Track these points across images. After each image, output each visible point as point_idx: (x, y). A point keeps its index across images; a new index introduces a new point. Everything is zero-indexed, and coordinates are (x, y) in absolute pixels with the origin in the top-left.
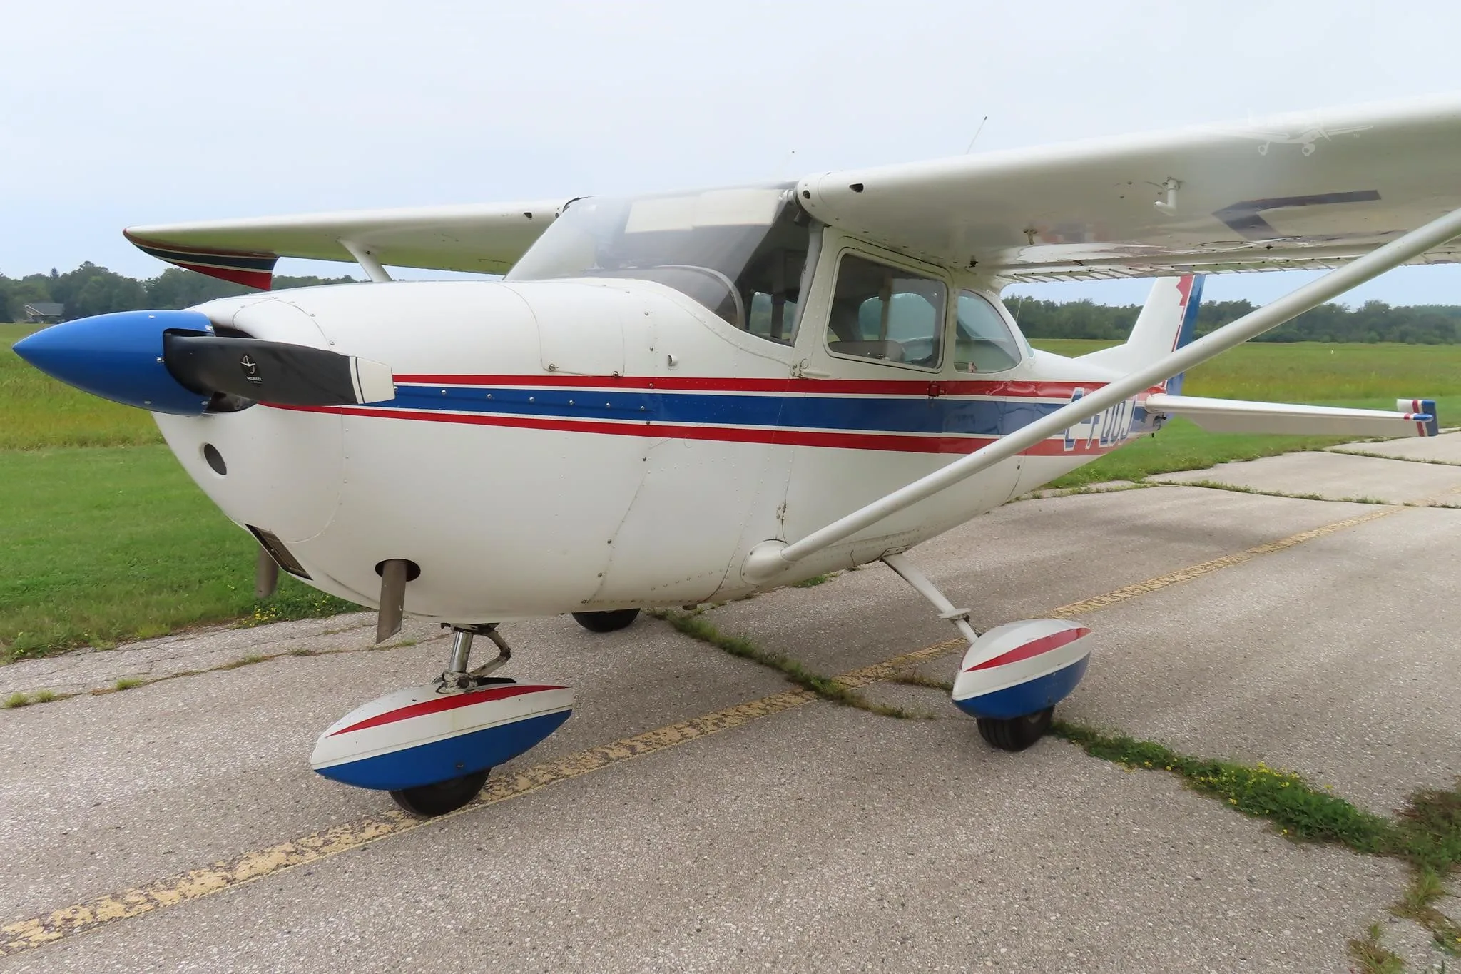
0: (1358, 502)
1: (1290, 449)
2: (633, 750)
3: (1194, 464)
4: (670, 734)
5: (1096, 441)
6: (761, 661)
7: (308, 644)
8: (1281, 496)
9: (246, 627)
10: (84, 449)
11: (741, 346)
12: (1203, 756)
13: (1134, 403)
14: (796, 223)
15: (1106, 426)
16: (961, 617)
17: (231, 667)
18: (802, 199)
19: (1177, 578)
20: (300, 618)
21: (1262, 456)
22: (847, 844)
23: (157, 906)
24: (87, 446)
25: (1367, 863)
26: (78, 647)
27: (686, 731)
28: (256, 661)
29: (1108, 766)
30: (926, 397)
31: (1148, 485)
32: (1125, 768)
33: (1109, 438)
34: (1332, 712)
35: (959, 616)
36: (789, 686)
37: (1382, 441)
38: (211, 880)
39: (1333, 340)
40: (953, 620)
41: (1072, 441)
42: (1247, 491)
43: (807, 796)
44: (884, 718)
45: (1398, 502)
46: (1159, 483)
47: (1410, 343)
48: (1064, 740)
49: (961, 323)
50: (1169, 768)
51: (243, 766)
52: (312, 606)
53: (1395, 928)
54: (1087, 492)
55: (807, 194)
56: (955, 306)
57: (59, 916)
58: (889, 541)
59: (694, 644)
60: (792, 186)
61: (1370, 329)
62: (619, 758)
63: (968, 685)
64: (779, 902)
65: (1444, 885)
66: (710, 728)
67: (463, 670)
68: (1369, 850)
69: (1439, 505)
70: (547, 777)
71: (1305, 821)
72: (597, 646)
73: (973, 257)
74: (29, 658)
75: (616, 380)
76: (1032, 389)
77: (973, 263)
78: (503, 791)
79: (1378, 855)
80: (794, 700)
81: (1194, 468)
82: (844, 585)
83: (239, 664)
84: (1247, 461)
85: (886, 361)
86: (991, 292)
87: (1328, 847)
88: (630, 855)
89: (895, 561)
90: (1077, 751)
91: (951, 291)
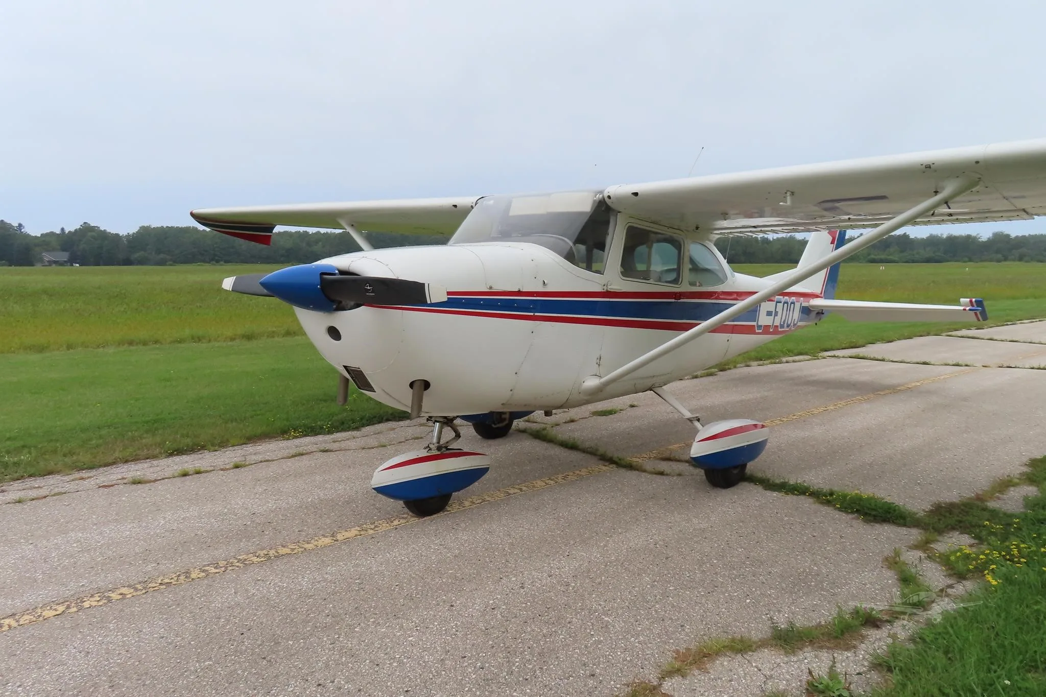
0: (953, 365)
1: (919, 334)
2: (521, 490)
3: (852, 345)
4: (539, 483)
5: (777, 326)
6: (584, 451)
7: (328, 447)
8: (905, 362)
9: (288, 439)
10: (132, 348)
11: (578, 275)
12: (826, 488)
13: (801, 304)
14: (603, 211)
15: (783, 317)
16: (695, 419)
17: (290, 458)
18: (607, 199)
19: (828, 408)
20: (316, 434)
21: (899, 339)
22: (638, 525)
23: (305, 549)
24: (133, 346)
25: (903, 531)
26: (199, 450)
27: (547, 482)
28: (302, 455)
29: (775, 494)
30: (673, 300)
31: (820, 358)
32: (784, 495)
33: (785, 325)
34: (903, 470)
35: (694, 418)
36: (601, 462)
37: (983, 329)
38: (327, 541)
39: (970, 260)
40: (690, 420)
41: (761, 326)
42: (883, 360)
43: (615, 507)
44: (654, 475)
45: (979, 365)
46: (828, 356)
47: (1027, 262)
48: (752, 484)
49: (693, 258)
50: (807, 494)
51: (319, 498)
52: (321, 428)
53: (909, 553)
54: (780, 363)
55: (609, 197)
56: (689, 251)
57: (262, 553)
58: (655, 379)
59: (545, 445)
60: (601, 192)
61: (998, 252)
62: (514, 494)
63: (698, 449)
64: (605, 546)
65: (940, 538)
66: (560, 480)
67: (438, 443)
68: (905, 525)
69: (1005, 366)
70: (478, 501)
71: (874, 513)
72: (490, 446)
73: (697, 225)
74: (175, 455)
75: (519, 293)
76: (735, 296)
77: (697, 228)
78: (458, 507)
79: (909, 527)
80: (604, 468)
81: (852, 348)
82: (628, 414)
83: (293, 456)
84: (888, 342)
85: (651, 281)
86: (708, 242)
87: (884, 525)
88: (529, 529)
89: (659, 390)
90: (759, 489)
91: (686, 243)
